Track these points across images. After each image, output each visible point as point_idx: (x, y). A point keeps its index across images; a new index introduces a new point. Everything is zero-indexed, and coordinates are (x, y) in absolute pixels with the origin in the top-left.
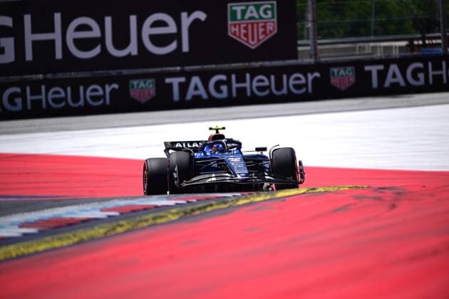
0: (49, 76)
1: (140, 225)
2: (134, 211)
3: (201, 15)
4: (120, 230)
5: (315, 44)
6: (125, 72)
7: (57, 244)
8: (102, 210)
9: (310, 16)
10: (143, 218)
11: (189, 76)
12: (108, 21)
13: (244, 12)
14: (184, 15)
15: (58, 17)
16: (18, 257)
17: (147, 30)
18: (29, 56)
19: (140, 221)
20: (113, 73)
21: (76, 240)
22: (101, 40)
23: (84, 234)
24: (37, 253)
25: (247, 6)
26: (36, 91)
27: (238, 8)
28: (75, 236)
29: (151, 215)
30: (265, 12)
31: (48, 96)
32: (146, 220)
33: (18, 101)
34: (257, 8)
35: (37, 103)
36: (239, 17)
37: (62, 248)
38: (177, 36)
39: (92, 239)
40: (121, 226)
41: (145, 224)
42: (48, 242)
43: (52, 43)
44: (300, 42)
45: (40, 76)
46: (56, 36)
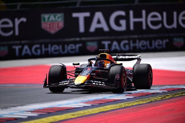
0: (140, 36)
1: (176, 96)
2: (173, 90)
4: (167, 97)
6: (172, 35)
7: (141, 103)
8: (160, 90)
10: (177, 93)
12: (165, 14)
15: (144, 12)
17: (181, 18)
18: (132, 27)
19: (176, 94)
20: (167, 35)
21: (149, 101)
22: (161, 22)
23: (153, 99)
24: (133, 106)
26: (134, 42)
28: (148, 99)
33: (127, 46)
35: (135, 47)
37: (143, 104)
39: (156, 101)
42: (137, 102)
43: (141, 23)
45: (136, 36)
46: (143, 20)
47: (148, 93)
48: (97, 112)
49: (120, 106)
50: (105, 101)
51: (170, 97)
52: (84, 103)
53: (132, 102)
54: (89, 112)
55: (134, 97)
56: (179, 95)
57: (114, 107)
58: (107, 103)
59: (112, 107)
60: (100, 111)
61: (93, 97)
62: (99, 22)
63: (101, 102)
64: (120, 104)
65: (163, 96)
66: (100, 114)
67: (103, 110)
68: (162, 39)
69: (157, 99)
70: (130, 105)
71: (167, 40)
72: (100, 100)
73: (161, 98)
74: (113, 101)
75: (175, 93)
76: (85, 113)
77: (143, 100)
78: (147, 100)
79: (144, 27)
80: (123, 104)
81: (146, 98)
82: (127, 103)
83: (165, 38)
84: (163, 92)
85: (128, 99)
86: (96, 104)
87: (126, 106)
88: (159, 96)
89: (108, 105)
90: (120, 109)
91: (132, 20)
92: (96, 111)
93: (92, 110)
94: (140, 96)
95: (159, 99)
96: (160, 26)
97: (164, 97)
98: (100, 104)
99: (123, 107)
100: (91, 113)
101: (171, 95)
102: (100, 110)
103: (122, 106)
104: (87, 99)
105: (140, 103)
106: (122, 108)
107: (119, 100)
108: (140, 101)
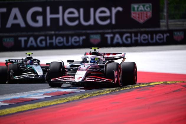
0: (57, 32)
1: (94, 95)
3: (120, 9)
4: (85, 97)
5: (167, 22)
6: (88, 32)
7: (59, 102)
9: (165, 10)
10: (95, 92)
11: (114, 34)
12: (82, 10)
13: (138, 8)
14: (113, 9)
15: (61, 8)
16: (43, 107)
17: (98, 15)
18: (48, 24)
19: (94, 94)
20: (83, 32)
21: (67, 101)
22: (78, 18)
23: (70, 98)
24: (50, 106)
25: (139, 6)
26: (51, 38)
27: (136, 6)
28: (66, 99)
29: (98, 91)
30: (147, 8)
31: (56, 41)
32: (96, 93)
33: (44, 42)
34: (144, 6)
35: (51, 44)
36: (136, 9)
37: (61, 104)
38: (110, 17)
39: (74, 100)
40: (86, 95)
41: (96, 95)
42: (55, 101)
43: (58, 19)
44: (161, 21)
45: (53, 33)
46: (60, 16)
47: (65, 92)
48: (14, 112)
49: (38, 106)
50: (23, 100)
51: (87, 96)
52: (2, 102)
53: (50, 101)
54: (6, 111)
55: (52, 97)
56: (97, 95)
57: (32, 107)
58: (25, 102)
59: (29, 107)
60: (18, 111)
61: (11, 96)
62: (15, 18)
63: (18, 101)
64: (37, 103)
65: (80, 95)
66: (18, 114)
67: (21, 110)
68: (79, 35)
69: (75, 98)
70: (48, 104)
71: (84, 37)
72: (18, 99)
73: (79, 98)
74: (31, 100)
75: (92, 93)
76: (3, 113)
77: (60, 100)
78: (64, 100)
79: (61, 23)
80: (41, 104)
81: (63, 97)
82: (45, 103)
83: (82, 35)
84: (81, 91)
85: (46, 98)
86: (14, 104)
87: (43, 106)
88: (77, 95)
89: (25, 104)
90: (38, 108)
91: (49, 16)
92: (14, 110)
93: (10, 110)
94: (58, 95)
95: (77, 98)
96: (76, 23)
97: (82, 97)
98: (17, 103)
99: (41, 106)
100: (9, 113)
101: (88, 94)
102: (18, 109)
103: (39, 105)
104: (4, 97)
105: (57, 103)
106: (40, 108)
107: (37, 99)
108: (57, 100)
